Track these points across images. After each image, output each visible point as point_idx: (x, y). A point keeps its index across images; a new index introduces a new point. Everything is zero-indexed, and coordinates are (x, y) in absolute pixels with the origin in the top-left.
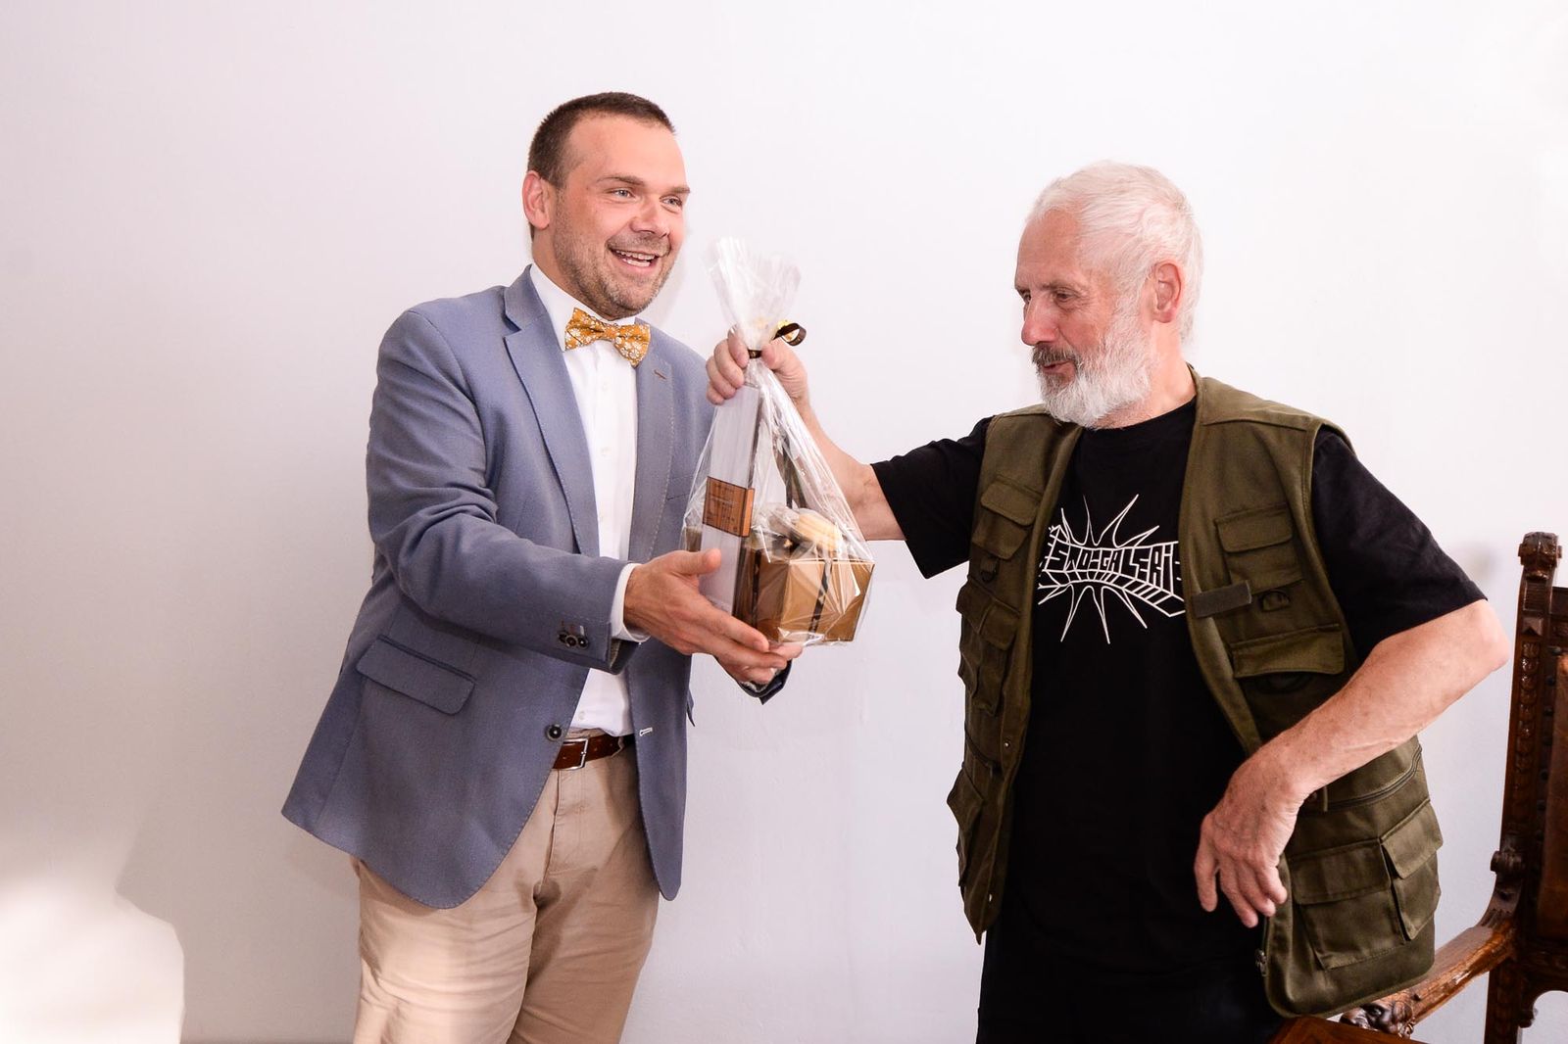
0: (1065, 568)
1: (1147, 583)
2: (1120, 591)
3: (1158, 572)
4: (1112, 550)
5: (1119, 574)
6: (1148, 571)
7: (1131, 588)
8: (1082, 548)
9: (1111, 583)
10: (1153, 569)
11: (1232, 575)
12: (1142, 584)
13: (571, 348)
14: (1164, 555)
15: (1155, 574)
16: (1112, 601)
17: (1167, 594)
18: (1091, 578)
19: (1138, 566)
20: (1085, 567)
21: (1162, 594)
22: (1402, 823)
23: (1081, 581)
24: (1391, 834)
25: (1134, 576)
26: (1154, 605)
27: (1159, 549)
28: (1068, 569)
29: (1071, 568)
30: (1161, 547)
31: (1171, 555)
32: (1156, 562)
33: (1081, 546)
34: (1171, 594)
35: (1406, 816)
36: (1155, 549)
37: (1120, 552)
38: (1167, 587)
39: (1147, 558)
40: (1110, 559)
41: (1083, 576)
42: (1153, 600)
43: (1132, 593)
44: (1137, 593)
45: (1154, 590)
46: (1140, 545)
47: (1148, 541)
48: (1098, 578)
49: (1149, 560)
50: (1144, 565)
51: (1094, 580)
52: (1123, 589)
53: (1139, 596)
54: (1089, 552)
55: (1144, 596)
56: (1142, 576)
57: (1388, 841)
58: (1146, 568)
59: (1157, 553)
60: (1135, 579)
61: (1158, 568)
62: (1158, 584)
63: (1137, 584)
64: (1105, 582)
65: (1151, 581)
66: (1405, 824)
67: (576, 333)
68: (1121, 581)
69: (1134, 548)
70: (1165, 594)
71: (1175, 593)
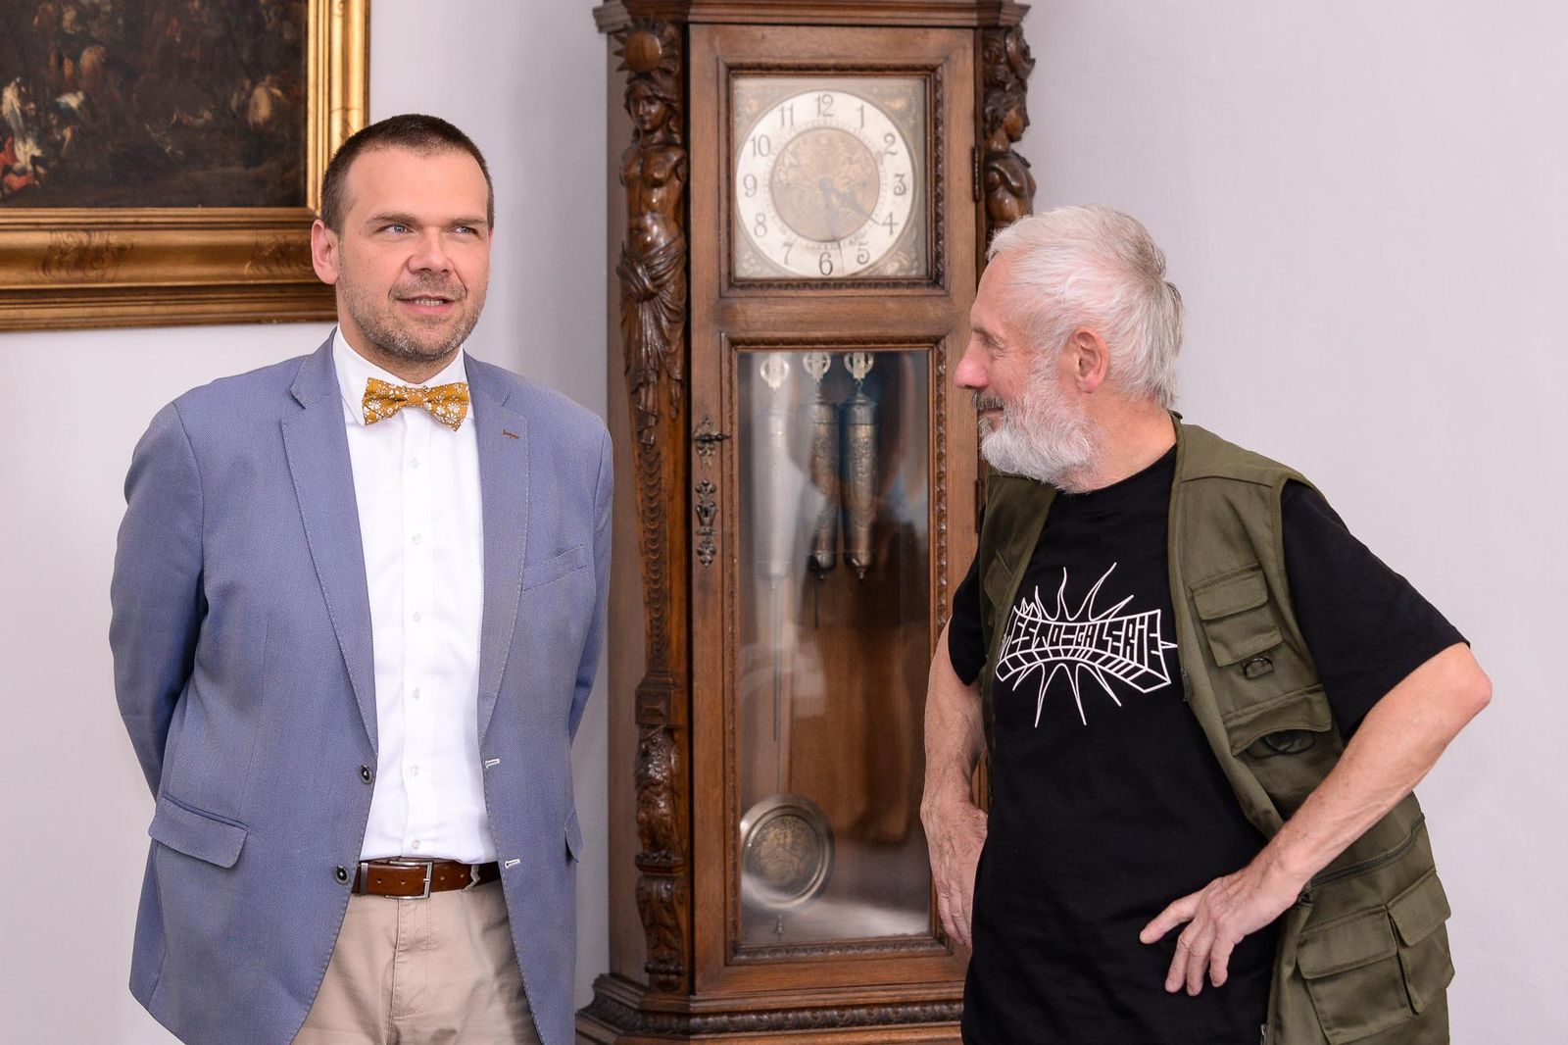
0: (1033, 646)
1: (1120, 658)
2: (1093, 668)
3: (1132, 646)
4: (1087, 624)
5: (1093, 649)
6: (1121, 645)
7: (1104, 663)
8: (1053, 624)
9: (1085, 660)
10: (1127, 642)
11: (1212, 644)
12: (1115, 659)
13: (371, 423)
14: (1138, 627)
15: (1128, 648)
16: (1087, 679)
17: (1141, 669)
18: (1066, 655)
19: (1110, 639)
20: (1057, 644)
21: (1136, 669)
22: (1407, 891)
23: (1052, 658)
24: (1398, 901)
25: (1106, 650)
26: (1128, 681)
27: (1133, 622)
28: (1037, 647)
29: (1040, 645)
30: (1135, 619)
31: (1145, 627)
32: (1130, 635)
33: (1052, 622)
34: (1145, 668)
35: (1411, 884)
36: (1129, 622)
37: (1094, 626)
38: (1141, 660)
39: (1121, 630)
40: (1084, 634)
41: (1056, 653)
42: (1126, 676)
43: (1106, 669)
44: (1111, 668)
45: (1128, 664)
46: (1115, 617)
47: (1122, 613)
48: (1073, 655)
49: (1123, 634)
50: (1117, 639)
51: (1069, 658)
52: (1096, 665)
53: (1112, 672)
54: (1060, 627)
55: (1117, 672)
56: (1115, 650)
57: (1394, 909)
58: (1119, 642)
59: (1131, 626)
60: (1108, 654)
61: (1131, 641)
62: (1132, 658)
63: (1110, 659)
64: (1080, 659)
65: (1124, 656)
66: (1411, 892)
67: (375, 406)
68: (1095, 657)
69: (1107, 621)
70: (1138, 669)
71: (1149, 667)
